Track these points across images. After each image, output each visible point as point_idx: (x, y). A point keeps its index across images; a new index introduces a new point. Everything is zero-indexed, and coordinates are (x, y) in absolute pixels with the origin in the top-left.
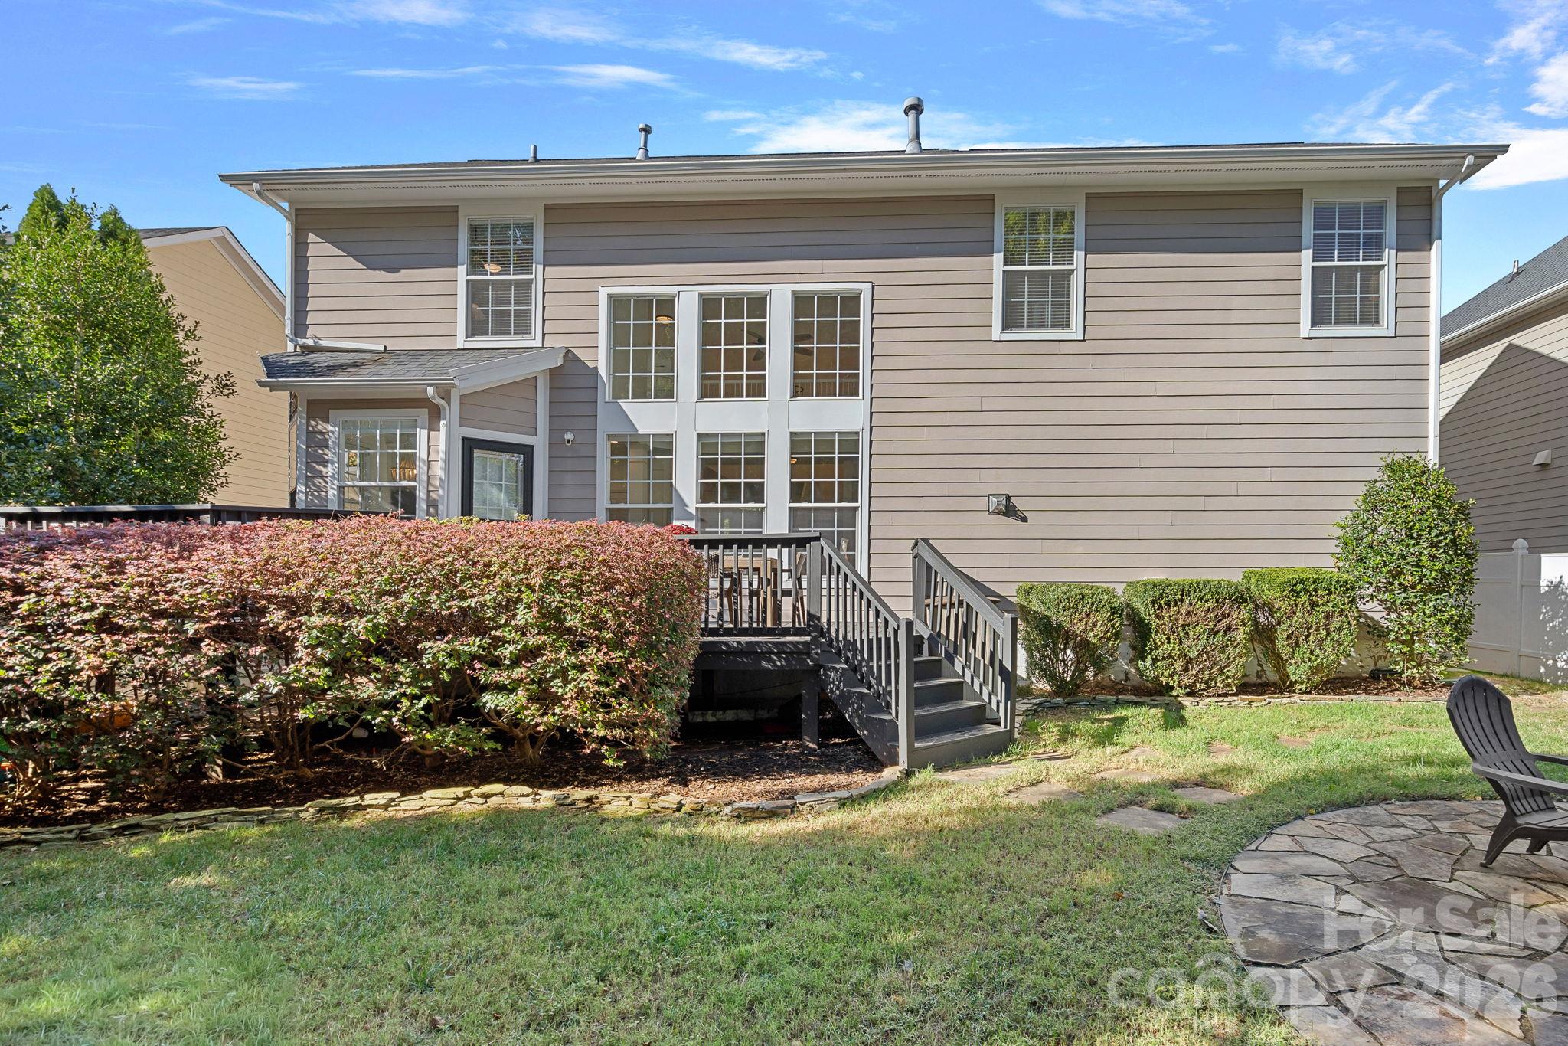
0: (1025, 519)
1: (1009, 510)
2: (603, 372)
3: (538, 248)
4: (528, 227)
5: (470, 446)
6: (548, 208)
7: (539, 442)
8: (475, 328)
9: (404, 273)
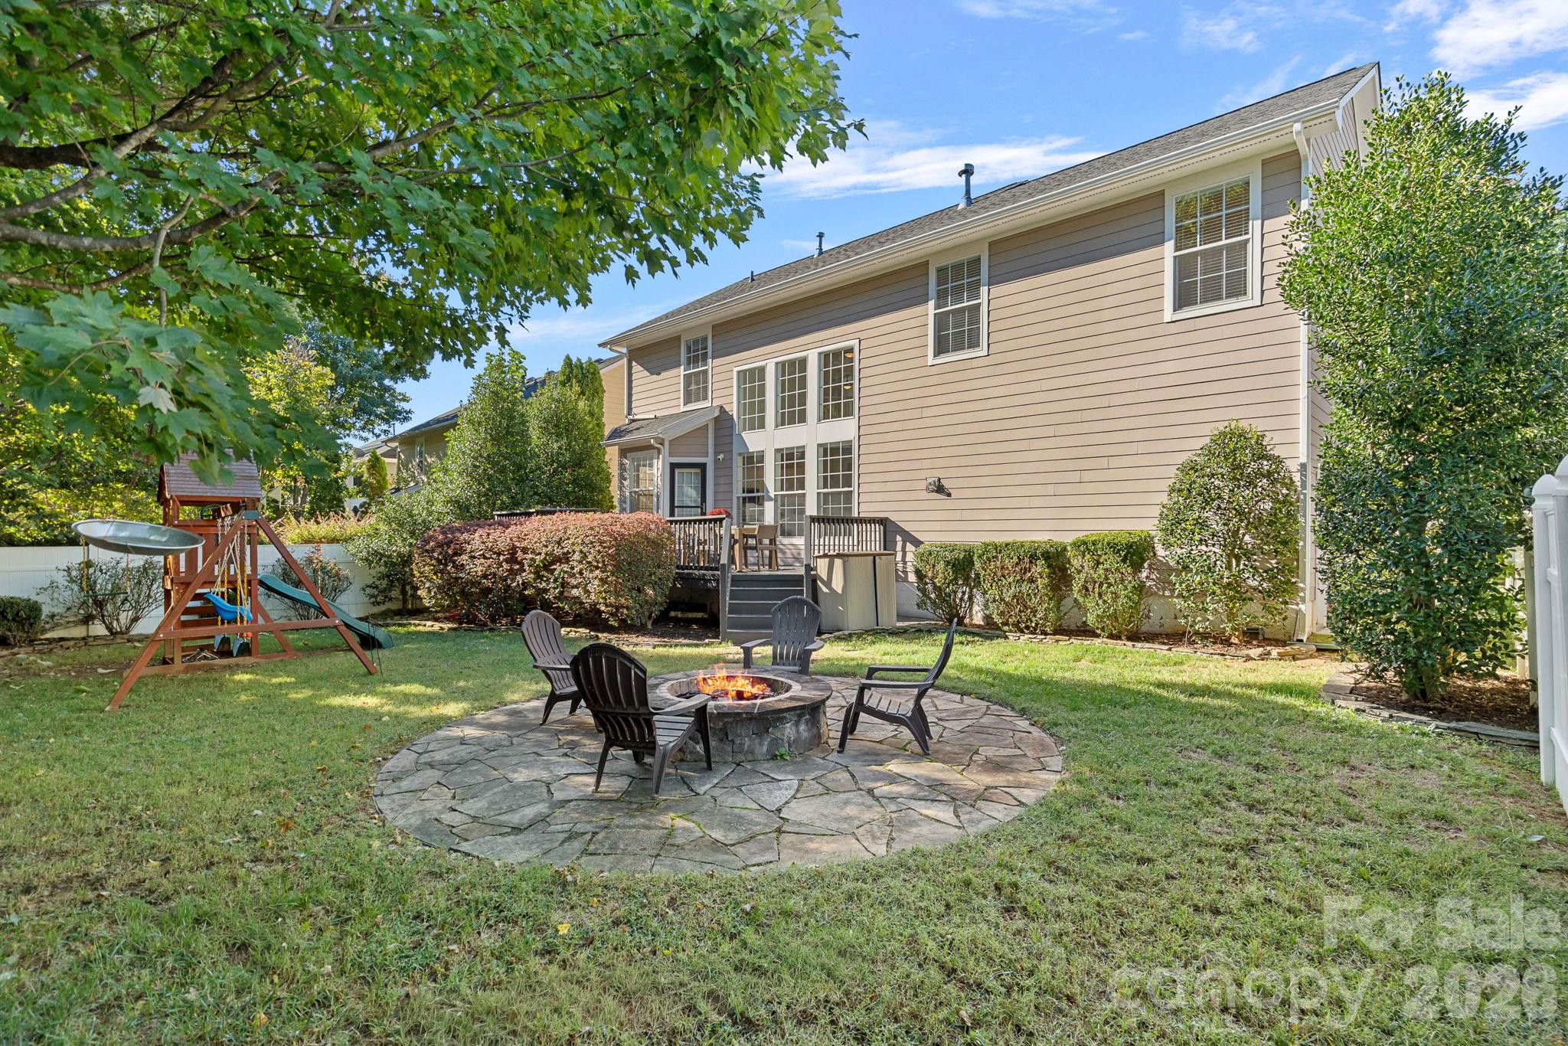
0: (949, 495)
1: (940, 489)
2: (735, 417)
3: (710, 350)
4: (705, 339)
5: (674, 466)
6: (714, 327)
7: (709, 460)
8: (687, 402)
9: (664, 375)
